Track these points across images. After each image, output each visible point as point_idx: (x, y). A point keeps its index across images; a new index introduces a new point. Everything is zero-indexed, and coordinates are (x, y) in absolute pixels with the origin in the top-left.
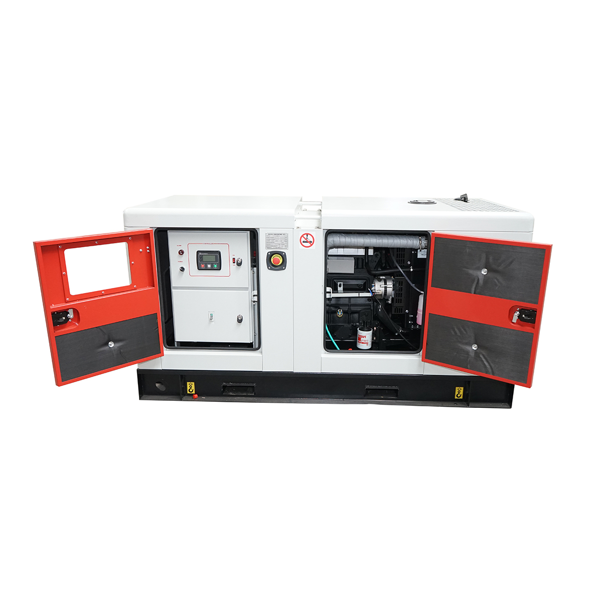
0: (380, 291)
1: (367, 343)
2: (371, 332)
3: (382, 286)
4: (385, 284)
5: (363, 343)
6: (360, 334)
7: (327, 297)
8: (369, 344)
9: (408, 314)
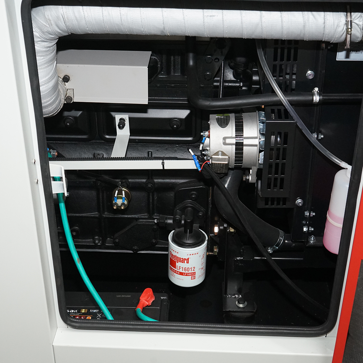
0: (223, 154)
1: (193, 275)
2: (202, 249)
3: (228, 141)
4: (237, 136)
5: (181, 274)
6: (174, 254)
7: (54, 192)
8: (197, 275)
9: (301, 209)
